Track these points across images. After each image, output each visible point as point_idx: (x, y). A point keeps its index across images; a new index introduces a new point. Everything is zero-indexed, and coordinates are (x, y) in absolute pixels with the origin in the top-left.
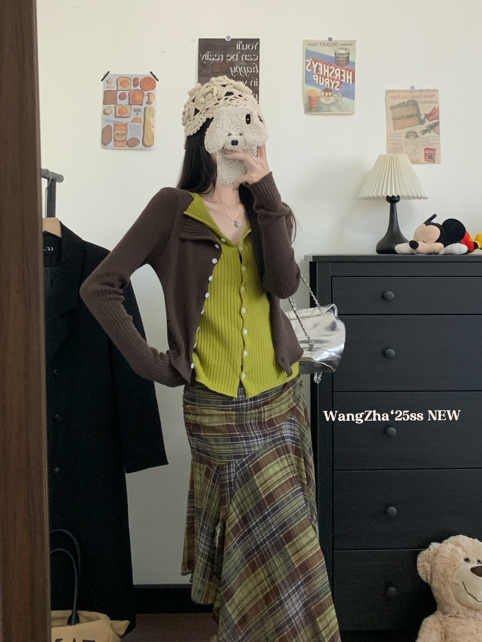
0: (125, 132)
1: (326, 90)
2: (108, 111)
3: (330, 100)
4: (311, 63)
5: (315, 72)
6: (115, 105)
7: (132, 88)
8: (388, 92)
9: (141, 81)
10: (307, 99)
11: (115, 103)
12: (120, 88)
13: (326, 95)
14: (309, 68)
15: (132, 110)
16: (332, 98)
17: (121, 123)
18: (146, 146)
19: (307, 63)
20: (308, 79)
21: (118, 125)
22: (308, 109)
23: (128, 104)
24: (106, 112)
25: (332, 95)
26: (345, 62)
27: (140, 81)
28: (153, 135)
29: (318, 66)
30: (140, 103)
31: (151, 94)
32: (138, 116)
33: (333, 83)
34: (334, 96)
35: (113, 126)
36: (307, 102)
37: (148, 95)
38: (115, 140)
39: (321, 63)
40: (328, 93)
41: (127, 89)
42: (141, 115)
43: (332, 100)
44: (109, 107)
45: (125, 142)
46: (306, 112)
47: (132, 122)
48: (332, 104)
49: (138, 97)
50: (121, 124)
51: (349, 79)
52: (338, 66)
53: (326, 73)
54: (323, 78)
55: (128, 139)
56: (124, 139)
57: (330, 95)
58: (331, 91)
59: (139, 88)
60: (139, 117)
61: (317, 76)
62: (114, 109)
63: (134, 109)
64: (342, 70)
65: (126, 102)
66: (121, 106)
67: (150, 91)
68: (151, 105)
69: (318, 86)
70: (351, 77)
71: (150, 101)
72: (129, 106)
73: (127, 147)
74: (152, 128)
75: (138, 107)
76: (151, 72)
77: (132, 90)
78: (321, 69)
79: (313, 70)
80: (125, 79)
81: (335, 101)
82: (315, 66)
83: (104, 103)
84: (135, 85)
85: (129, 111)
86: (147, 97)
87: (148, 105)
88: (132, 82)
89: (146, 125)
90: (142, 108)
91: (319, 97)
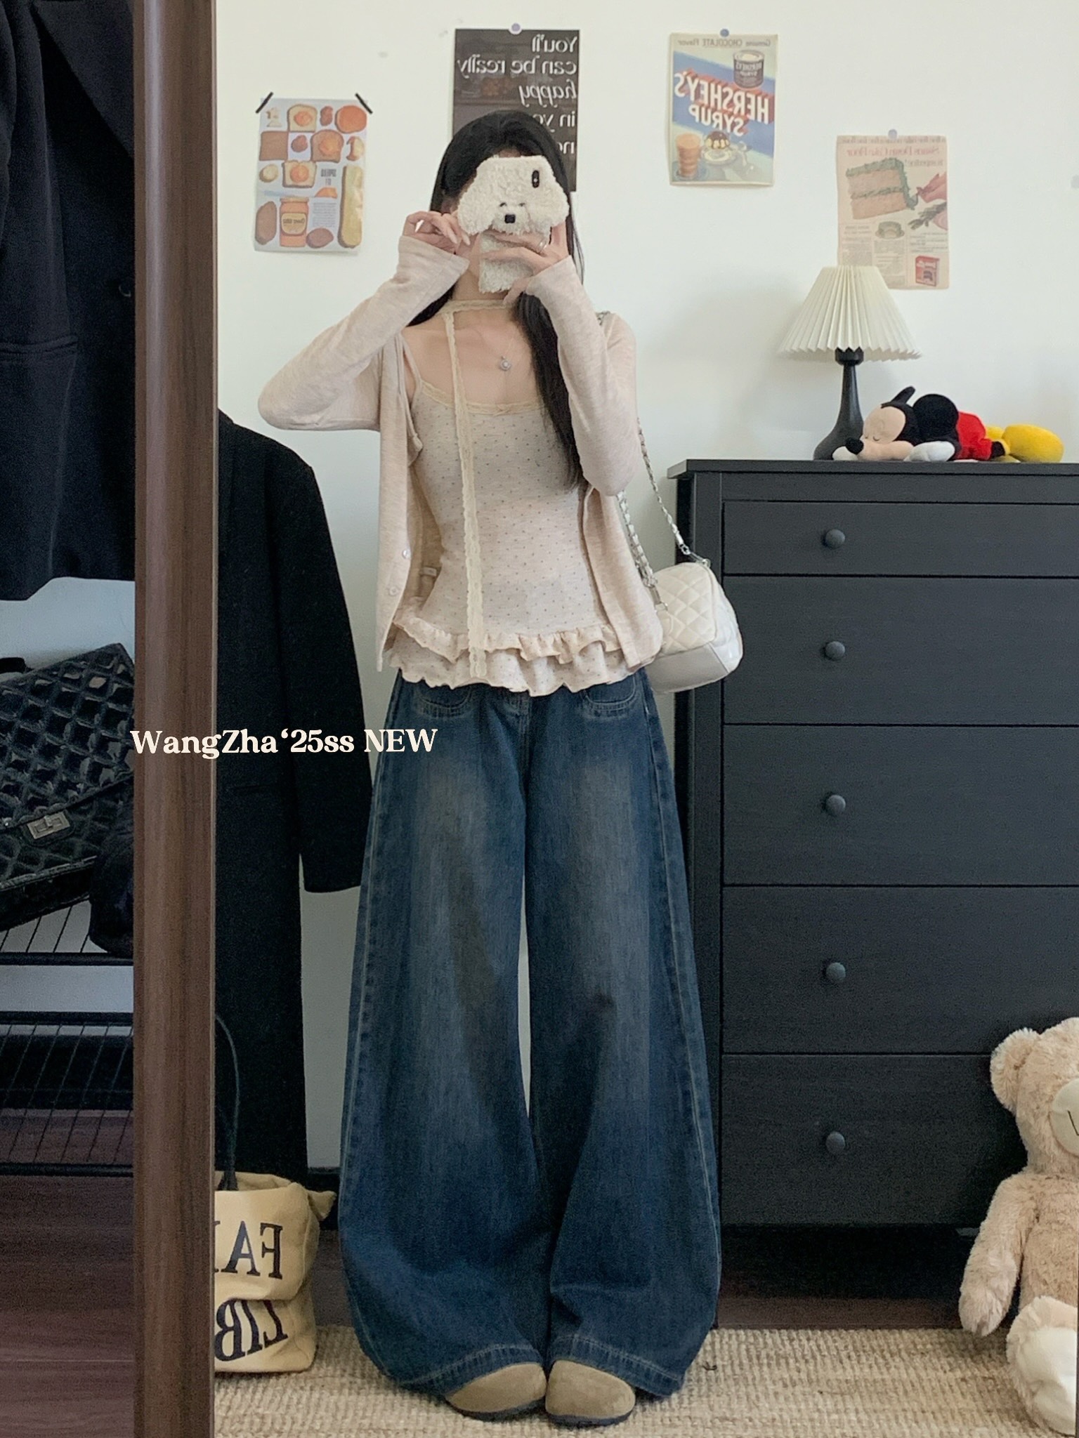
0: (304, 216)
1: (715, 136)
2: (268, 175)
3: (723, 156)
4: (686, 81)
5: (692, 98)
6: (283, 161)
7: (319, 127)
8: (842, 141)
9: (337, 112)
10: (677, 154)
11: (284, 156)
12: (294, 126)
13: (715, 146)
14: (681, 89)
15: (319, 172)
16: (726, 153)
17: (297, 197)
18: (346, 246)
19: (676, 80)
20: (679, 113)
21: (289, 202)
22: (678, 174)
23: (309, 159)
24: (265, 174)
25: (727, 146)
26: (754, 79)
27: (334, 113)
28: (360, 223)
29: (699, 87)
30: (334, 158)
31: (356, 141)
32: (330, 184)
33: (729, 123)
34: (731, 149)
35: (278, 204)
36: (676, 160)
37: (351, 141)
38: (282, 232)
39: (706, 80)
40: (720, 143)
41: (309, 128)
42: (336, 182)
43: (727, 155)
44: (271, 165)
45: (304, 237)
46: (673, 180)
47: (318, 195)
48: (727, 164)
49: (331, 147)
50: (295, 199)
51: (763, 114)
52: (741, 85)
53: (716, 100)
54: (709, 112)
55: (308, 232)
56: (300, 231)
57: (723, 145)
58: (725, 137)
59: (332, 126)
60: (332, 186)
61: (697, 108)
62: (281, 170)
63: (322, 170)
64: (749, 95)
65: (306, 154)
66: (296, 163)
67: (355, 134)
68: (356, 162)
69: (699, 126)
70: (766, 111)
71: (355, 153)
72: (311, 163)
73: (307, 248)
74: (358, 210)
75: (331, 165)
76: (357, 96)
77: (317, 131)
78: (704, 92)
79: (688, 94)
80: (305, 109)
81: (733, 158)
82: (693, 87)
83: (262, 157)
84: (324, 123)
85: (311, 174)
86: (349, 145)
87: (351, 163)
88: (319, 116)
89: (346, 201)
90: (338, 168)
91: (700, 151)
